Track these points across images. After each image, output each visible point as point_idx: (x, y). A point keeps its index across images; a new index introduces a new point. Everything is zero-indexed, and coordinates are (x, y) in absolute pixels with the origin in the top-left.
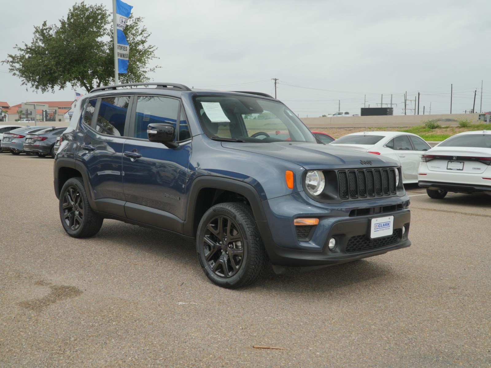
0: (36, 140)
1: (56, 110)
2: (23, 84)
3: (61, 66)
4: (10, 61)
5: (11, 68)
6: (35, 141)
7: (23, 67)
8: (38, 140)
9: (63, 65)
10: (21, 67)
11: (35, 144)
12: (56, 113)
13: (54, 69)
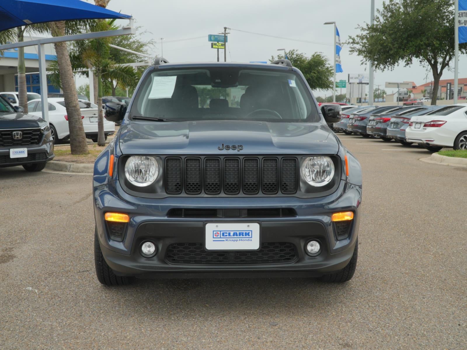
0: (378, 121)
1: (461, 88)
2: (362, 64)
3: (398, 42)
4: (350, 42)
5: (351, 49)
6: (377, 123)
7: (363, 47)
8: (380, 122)
9: (400, 40)
10: (361, 47)
11: (377, 126)
12: (461, 91)
13: (390, 47)
